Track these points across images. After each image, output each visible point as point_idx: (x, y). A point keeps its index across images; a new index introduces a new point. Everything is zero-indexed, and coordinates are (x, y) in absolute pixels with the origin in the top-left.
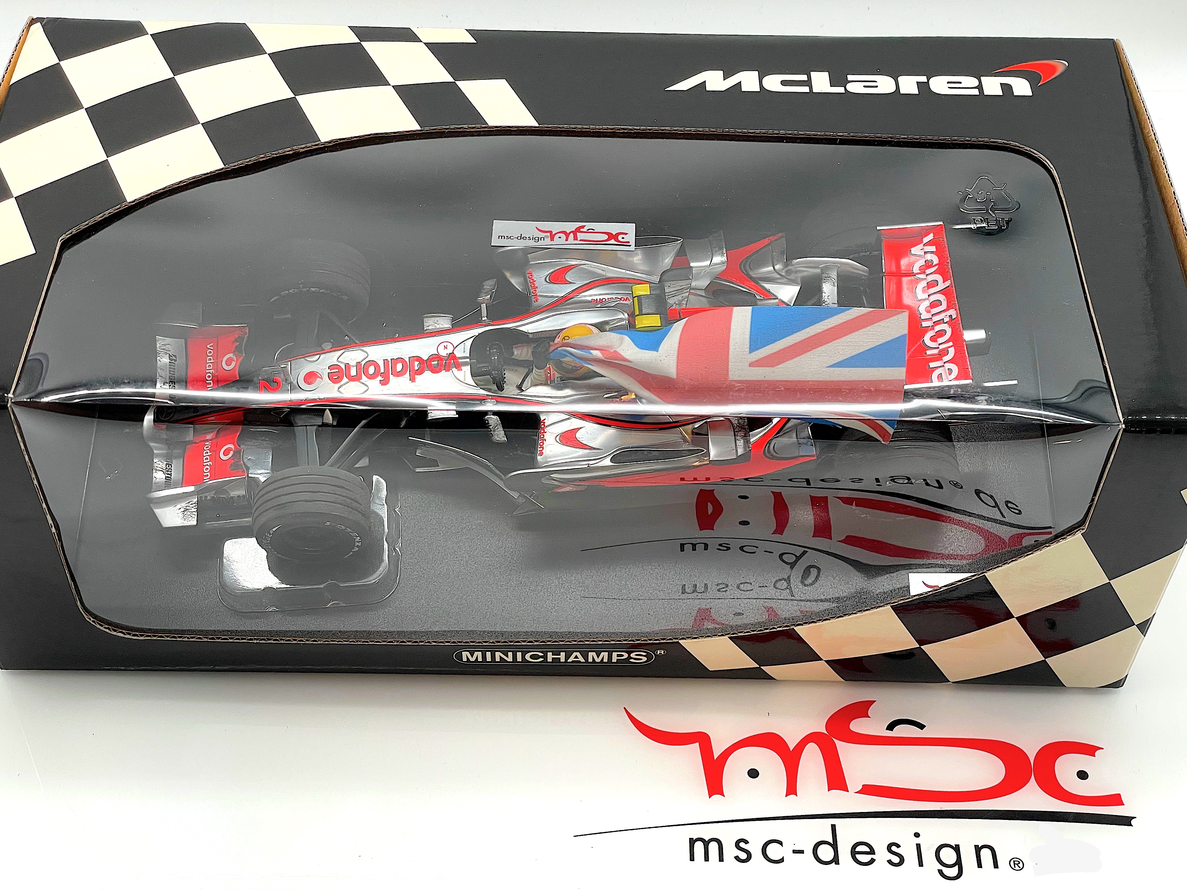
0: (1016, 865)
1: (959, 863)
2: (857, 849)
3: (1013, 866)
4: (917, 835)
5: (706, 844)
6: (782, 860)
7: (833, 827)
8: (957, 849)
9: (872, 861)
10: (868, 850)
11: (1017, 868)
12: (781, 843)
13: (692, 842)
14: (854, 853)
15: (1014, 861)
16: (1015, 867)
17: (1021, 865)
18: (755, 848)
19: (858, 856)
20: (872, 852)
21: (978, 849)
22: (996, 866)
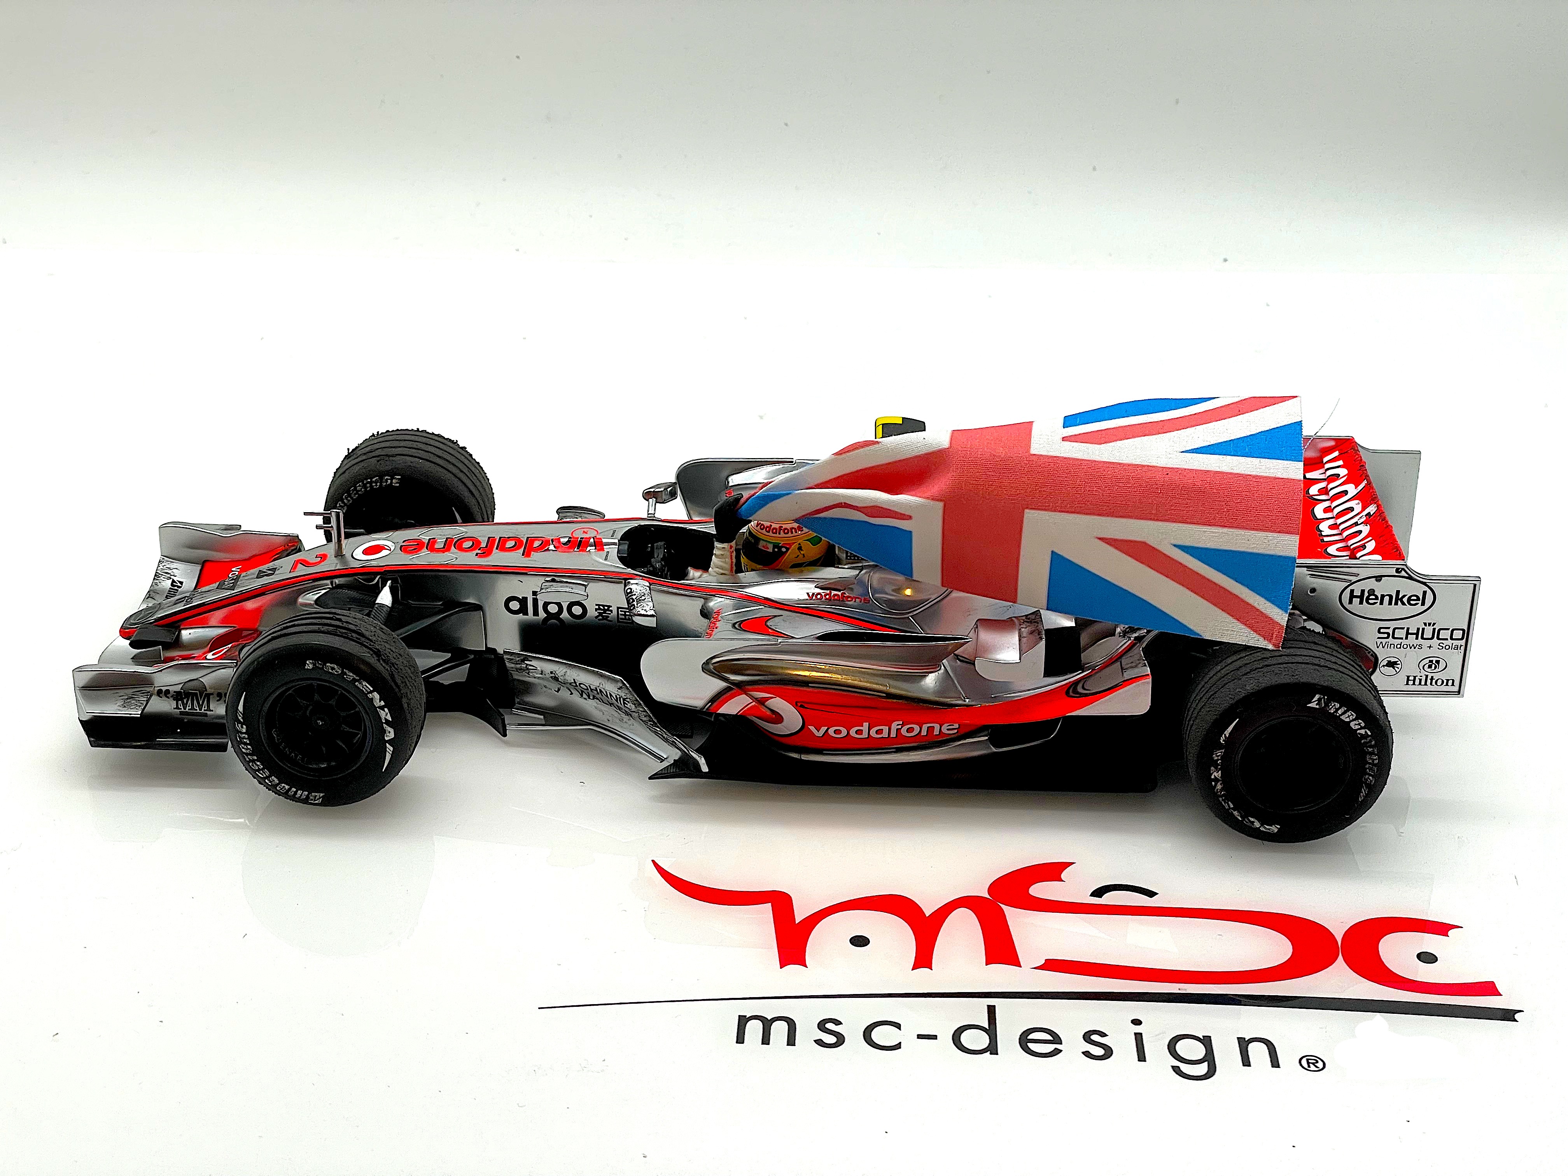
0: (1311, 1065)
1: (1209, 1058)
2: (1032, 1036)
3: (1306, 1065)
4: (1136, 1022)
5: (767, 1024)
6: (898, 1046)
7: (991, 1010)
8: (1206, 1041)
9: (1057, 1052)
10: (1048, 1037)
11: (1313, 1068)
12: (898, 1026)
13: (743, 1021)
14: (1024, 1041)
15: (1308, 1060)
16: (1309, 1067)
17: (1320, 1065)
18: (852, 1031)
19: (1030, 1045)
20: (1056, 1039)
21: (1244, 1044)
22: (1275, 1063)
